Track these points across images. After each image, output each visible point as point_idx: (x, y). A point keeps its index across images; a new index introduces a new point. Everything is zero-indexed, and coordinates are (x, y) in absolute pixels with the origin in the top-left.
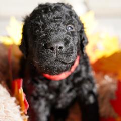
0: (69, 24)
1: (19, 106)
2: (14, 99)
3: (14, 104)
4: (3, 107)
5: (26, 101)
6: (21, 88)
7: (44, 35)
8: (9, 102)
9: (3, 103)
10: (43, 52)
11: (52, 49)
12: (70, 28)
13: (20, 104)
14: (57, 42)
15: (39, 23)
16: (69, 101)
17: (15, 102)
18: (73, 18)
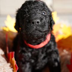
0: (43, 10)
1: (12, 69)
2: (9, 64)
3: (9, 67)
4: (3, 69)
5: (17, 65)
6: (14, 58)
7: (29, 16)
8: (6, 66)
9: (3, 67)
10: (28, 25)
11: (33, 23)
12: (43, 13)
13: (13, 67)
14: (36, 19)
15: (26, 10)
16: (43, 65)
17: (10, 66)
18: (46, 7)
